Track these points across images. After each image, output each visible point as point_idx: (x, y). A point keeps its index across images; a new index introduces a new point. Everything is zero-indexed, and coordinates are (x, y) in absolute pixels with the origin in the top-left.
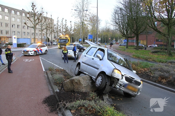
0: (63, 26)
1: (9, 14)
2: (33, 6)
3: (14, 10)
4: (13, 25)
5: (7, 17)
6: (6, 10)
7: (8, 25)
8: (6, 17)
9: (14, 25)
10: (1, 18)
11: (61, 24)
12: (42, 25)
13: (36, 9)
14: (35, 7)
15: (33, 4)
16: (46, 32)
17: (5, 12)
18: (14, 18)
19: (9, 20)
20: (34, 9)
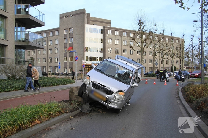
0: (193, 47)
1: (120, 37)
2: (140, 23)
3: (126, 32)
4: (124, 51)
5: (118, 41)
6: (117, 33)
7: (118, 51)
8: (116, 41)
9: (126, 50)
10: (111, 43)
11: (190, 45)
12: (154, 47)
13: (144, 26)
14: (143, 25)
15: (140, 21)
16: (163, 58)
17: (116, 36)
18: (125, 42)
19: (120, 45)
20: (142, 27)
